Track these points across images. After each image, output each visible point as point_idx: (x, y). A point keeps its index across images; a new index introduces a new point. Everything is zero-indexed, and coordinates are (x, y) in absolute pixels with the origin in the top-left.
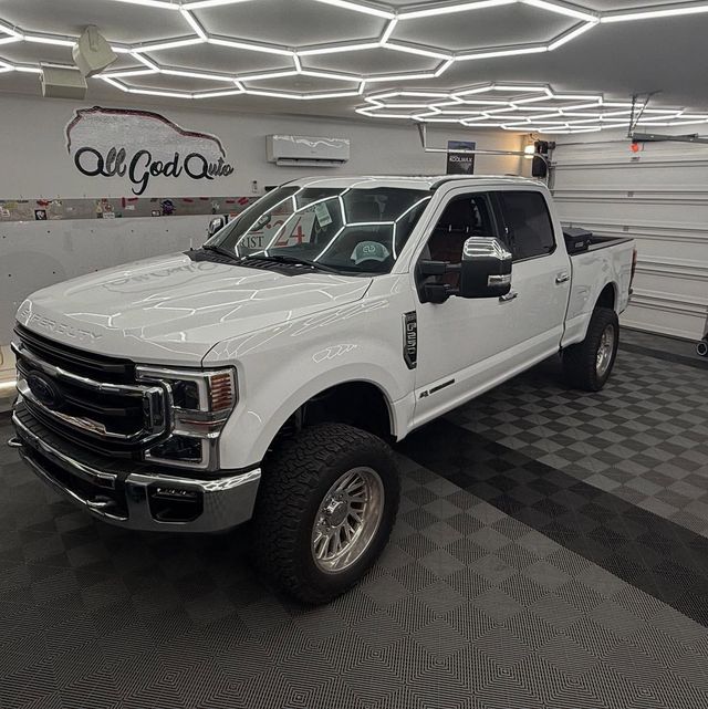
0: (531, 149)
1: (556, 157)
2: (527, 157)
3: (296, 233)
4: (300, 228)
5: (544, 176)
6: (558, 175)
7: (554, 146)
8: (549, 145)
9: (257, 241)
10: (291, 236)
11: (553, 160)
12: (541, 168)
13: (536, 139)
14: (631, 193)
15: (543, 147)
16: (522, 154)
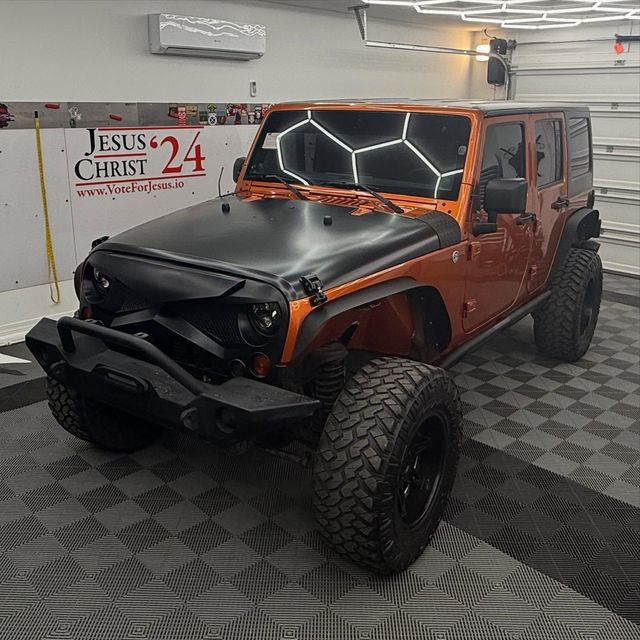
0: (485, 48)
1: (518, 60)
2: (480, 58)
3: (193, 154)
4: (198, 149)
5: (502, 82)
6: (520, 82)
7: (514, 45)
8: (509, 44)
9: (137, 166)
10: (186, 159)
11: (513, 63)
12: (498, 74)
13: (492, 36)
14: (615, 104)
15: (501, 46)
16: (473, 53)
